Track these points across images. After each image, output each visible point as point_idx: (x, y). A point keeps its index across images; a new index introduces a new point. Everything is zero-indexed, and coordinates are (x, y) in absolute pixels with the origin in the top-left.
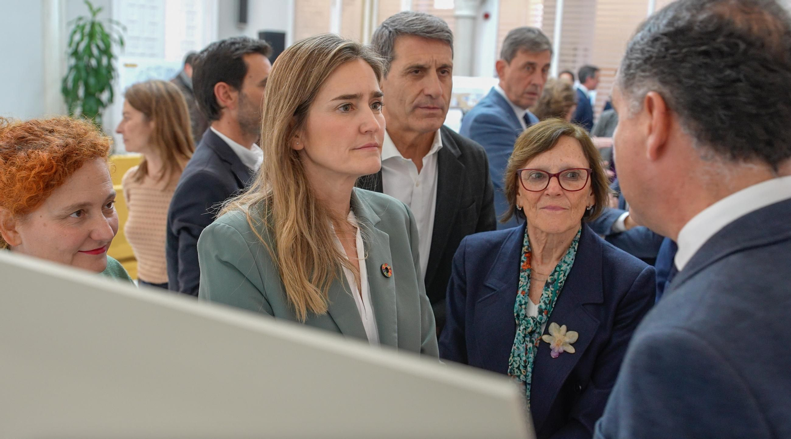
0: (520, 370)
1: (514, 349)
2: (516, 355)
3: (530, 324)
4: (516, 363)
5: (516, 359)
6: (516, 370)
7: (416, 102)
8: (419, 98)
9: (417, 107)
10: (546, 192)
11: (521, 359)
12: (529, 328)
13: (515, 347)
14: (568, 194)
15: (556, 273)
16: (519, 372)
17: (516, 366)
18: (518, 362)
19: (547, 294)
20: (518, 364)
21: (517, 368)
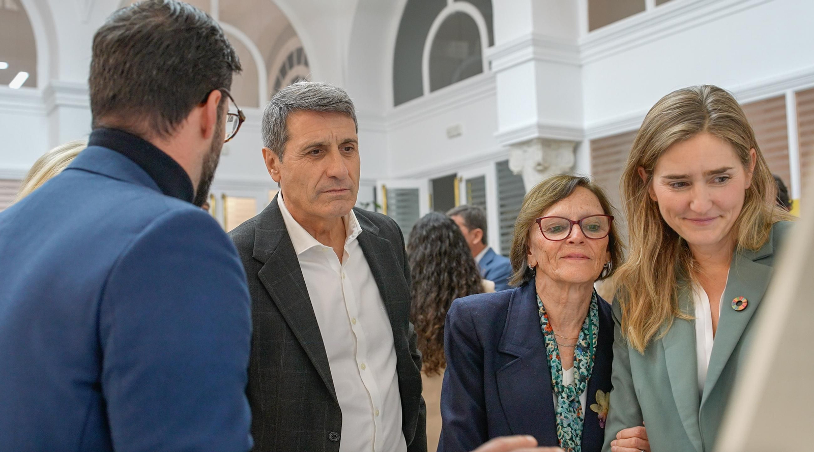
0: (573, 441)
1: (561, 420)
2: (565, 425)
3: (573, 392)
4: (568, 434)
5: (566, 430)
6: (570, 442)
7: (319, 186)
8: (322, 181)
9: (321, 192)
10: (569, 240)
11: (572, 429)
12: (572, 396)
13: (562, 417)
14: (591, 242)
15: (588, 337)
16: (573, 443)
17: (568, 438)
18: (570, 433)
19: (586, 359)
20: (570, 435)
21: (570, 440)
